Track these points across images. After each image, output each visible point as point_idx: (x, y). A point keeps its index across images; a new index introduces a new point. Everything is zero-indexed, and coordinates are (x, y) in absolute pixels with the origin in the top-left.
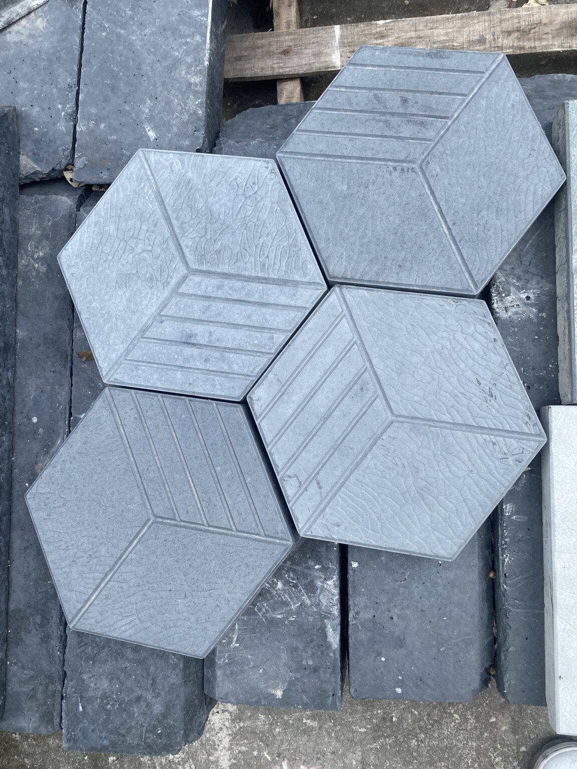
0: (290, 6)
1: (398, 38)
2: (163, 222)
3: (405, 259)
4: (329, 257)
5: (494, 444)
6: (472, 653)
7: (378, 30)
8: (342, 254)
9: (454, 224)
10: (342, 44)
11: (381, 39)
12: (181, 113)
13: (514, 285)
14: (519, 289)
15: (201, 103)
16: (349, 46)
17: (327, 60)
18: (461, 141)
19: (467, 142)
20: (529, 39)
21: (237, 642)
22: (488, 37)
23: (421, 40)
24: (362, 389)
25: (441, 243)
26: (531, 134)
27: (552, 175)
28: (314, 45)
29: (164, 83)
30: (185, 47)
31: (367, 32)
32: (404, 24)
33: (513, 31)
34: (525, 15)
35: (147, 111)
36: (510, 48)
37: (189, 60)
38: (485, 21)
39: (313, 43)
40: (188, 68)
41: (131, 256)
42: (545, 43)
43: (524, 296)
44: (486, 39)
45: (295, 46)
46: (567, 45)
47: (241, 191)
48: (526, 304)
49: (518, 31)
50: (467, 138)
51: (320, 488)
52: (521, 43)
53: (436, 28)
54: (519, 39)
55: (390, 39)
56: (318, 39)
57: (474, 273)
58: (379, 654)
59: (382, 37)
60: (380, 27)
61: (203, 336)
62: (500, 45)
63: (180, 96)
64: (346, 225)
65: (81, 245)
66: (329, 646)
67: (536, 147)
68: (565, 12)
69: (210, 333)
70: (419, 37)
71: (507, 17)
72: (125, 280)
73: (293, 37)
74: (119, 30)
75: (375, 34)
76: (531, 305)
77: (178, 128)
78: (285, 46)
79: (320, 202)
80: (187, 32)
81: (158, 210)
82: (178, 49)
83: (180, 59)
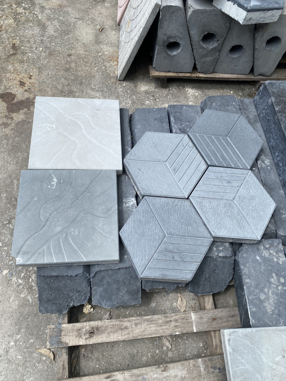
0: (216, 346)
1: (170, 326)
2: (245, 216)
3: (167, 206)
4: (190, 206)
5: (138, 158)
6: (137, 118)
7: (178, 330)
8: (186, 207)
9: (153, 217)
10: (192, 323)
11: (176, 325)
12: (249, 266)
13: (130, 208)
14: (129, 207)
15: (243, 271)
16: (189, 322)
17: (197, 316)
18: (153, 244)
19: (151, 243)
20: (118, 325)
21: (197, 117)
22: (134, 326)
23: (160, 325)
24: (175, 170)
25: (157, 211)
26: (131, 246)
27: (124, 233)
28: (203, 323)
29: (259, 278)
30: (255, 294)
31: (183, 328)
32: (168, 333)
33: (124, 329)
34: (119, 337)
35: (262, 267)
36: (125, 321)
37: (252, 289)
38: (135, 333)
39: (204, 324)
40: (251, 285)
41: (253, 205)
42: (112, 323)
43: (127, 205)
44: (135, 325)
45: (210, 322)
46: (103, 323)
47: (222, 225)
48: (126, 202)
49: (122, 329)
50: (152, 245)
51: (183, 145)
52: (121, 323)
53: (155, 330)
54: (122, 325)
55: (173, 325)
56: (202, 325)
57: (146, 202)
58: (160, 117)
59: (176, 326)
60: (177, 331)
61: (225, 183)
62: (129, 323)
63: (252, 273)
64: (187, 216)
65: (270, 208)
66: (173, 117)
67: (129, 242)
68: (103, 338)
69: (222, 184)
70: (161, 326)
71: (127, 336)
72: (253, 198)
73: (212, 326)
74: (282, 300)
75: (179, 327)
76: (125, 202)
77: (249, 261)
78: (215, 323)
79: (196, 223)
80: (255, 300)
81: (248, 219)
82: (257, 293)
83: (255, 289)
